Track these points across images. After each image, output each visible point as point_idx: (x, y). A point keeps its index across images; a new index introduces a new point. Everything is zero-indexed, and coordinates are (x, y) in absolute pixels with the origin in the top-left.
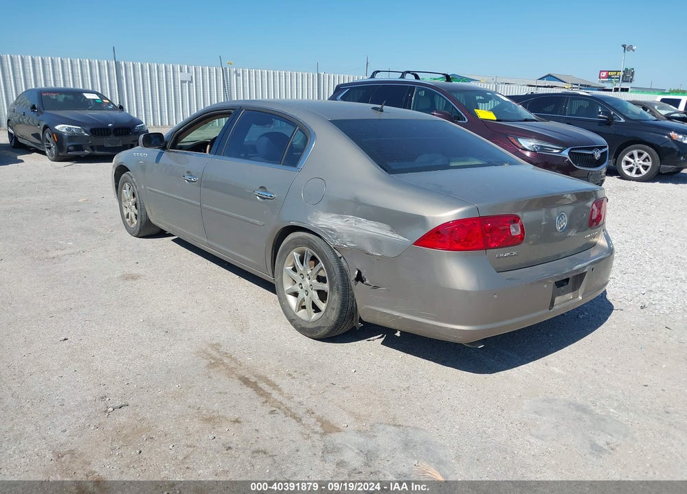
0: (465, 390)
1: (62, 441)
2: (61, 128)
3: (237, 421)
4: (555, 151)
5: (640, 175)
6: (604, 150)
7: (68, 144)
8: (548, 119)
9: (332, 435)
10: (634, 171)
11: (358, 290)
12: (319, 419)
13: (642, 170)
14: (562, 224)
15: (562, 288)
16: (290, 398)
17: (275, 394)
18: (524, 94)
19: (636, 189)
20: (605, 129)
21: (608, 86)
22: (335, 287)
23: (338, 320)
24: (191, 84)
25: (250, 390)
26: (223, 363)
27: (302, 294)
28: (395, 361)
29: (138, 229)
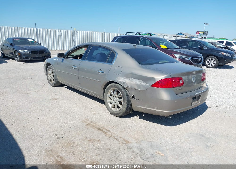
0: (166, 131)
1: (47, 147)
2: (21, 51)
3: (99, 141)
4: (186, 58)
5: (212, 66)
6: (202, 58)
7: (23, 56)
8: (183, 48)
9: (129, 144)
10: (210, 65)
11: (133, 101)
12: (124, 140)
13: (213, 64)
14: (194, 80)
15: (194, 100)
16: (114, 134)
17: (109, 133)
18: (174, 40)
19: (211, 70)
20: (201, 51)
21: (199, 37)
22: (125, 100)
23: (126, 110)
24: (62, 36)
25: (101, 132)
26: (91, 124)
27: (113, 103)
28: (144, 123)
29: (54, 84)
